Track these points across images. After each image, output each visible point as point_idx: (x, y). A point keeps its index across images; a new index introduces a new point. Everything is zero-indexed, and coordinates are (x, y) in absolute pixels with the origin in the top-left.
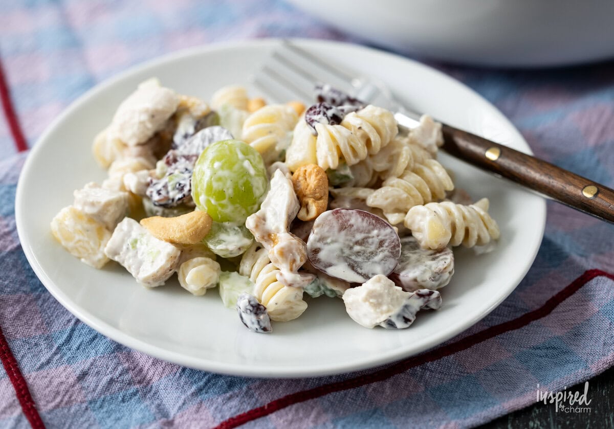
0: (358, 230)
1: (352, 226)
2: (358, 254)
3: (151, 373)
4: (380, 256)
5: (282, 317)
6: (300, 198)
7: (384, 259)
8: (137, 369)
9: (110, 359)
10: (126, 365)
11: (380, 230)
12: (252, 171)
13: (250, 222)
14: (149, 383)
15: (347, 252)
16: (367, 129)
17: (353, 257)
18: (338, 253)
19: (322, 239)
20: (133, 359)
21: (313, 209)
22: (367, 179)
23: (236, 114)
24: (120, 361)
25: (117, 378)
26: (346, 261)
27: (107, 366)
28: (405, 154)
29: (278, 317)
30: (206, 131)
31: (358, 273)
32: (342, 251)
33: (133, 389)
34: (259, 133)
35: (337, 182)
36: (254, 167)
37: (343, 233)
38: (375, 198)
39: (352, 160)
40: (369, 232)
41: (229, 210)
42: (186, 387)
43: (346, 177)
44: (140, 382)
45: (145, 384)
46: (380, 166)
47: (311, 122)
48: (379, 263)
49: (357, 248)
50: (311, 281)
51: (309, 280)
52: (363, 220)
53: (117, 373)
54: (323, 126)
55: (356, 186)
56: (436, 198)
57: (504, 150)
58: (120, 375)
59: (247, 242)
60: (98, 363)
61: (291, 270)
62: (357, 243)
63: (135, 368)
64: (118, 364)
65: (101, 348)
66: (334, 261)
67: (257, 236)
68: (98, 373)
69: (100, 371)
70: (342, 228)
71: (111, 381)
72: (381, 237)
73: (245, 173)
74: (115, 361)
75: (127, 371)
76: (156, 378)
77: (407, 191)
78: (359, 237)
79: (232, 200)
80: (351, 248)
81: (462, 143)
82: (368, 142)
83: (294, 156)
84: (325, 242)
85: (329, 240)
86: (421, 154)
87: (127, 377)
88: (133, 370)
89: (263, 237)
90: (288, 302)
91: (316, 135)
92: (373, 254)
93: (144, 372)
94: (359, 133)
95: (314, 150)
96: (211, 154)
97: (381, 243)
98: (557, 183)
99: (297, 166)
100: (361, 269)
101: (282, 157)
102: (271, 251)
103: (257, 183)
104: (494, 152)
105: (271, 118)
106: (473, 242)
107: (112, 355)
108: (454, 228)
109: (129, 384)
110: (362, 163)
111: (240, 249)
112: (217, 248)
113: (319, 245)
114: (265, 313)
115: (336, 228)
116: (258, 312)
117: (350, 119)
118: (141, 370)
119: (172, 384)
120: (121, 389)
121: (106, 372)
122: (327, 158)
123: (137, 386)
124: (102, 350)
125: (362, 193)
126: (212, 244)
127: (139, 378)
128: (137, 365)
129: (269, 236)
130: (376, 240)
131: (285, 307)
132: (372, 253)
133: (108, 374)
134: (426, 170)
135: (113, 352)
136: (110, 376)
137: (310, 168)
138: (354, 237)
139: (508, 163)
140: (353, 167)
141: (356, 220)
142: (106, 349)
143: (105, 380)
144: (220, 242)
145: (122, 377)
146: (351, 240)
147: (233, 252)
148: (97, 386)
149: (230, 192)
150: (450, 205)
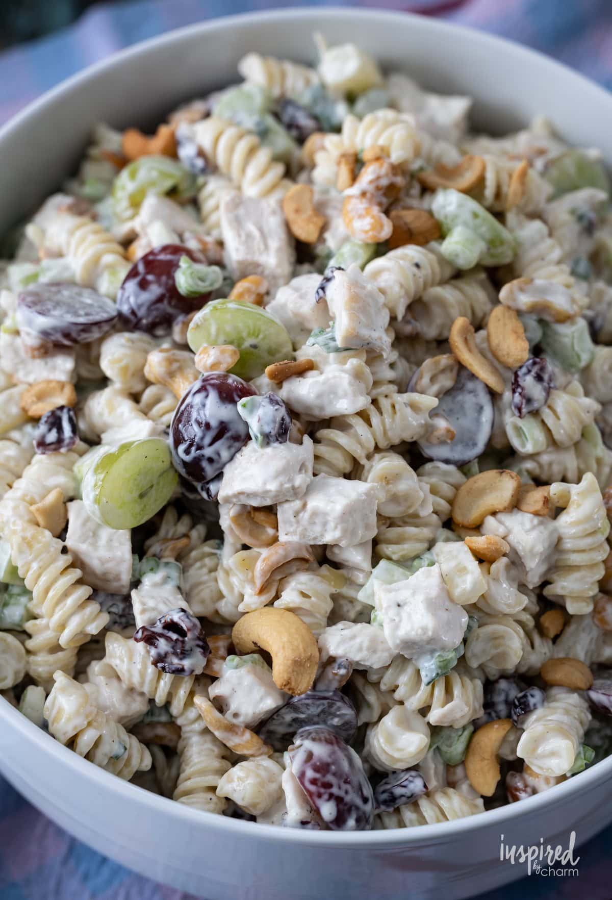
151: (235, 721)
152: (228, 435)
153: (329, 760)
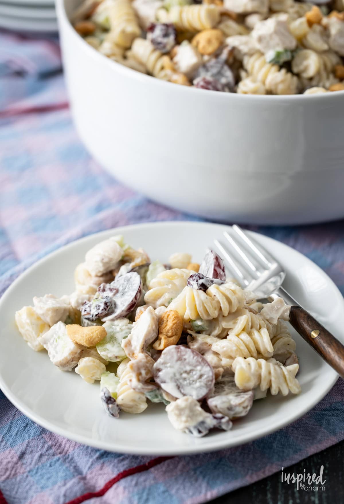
0: (189, 364)
1: (185, 359)
2: (185, 379)
3: (67, 446)
4: (198, 384)
5: (130, 410)
7: (200, 387)
8: (58, 445)
9: (39, 440)
10: (50, 443)
11: (202, 367)
14: (66, 453)
15: (178, 376)
17: (181, 381)
18: (171, 375)
19: (164, 363)
20: (54, 437)
24: (45, 440)
25: (45, 453)
26: (176, 382)
27: (37, 445)
29: (128, 409)
31: (181, 392)
32: (175, 375)
33: (56, 457)
37: (179, 362)
40: (196, 366)
42: (92, 454)
44: (60, 453)
45: (64, 454)
48: (197, 389)
49: (184, 375)
50: (150, 390)
51: (149, 389)
52: (194, 357)
53: (45, 449)
58: (47, 451)
60: (31, 444)
61: (139, 380)
62: (186, 372)
63: (56, 444)
64: (44, 443)
65: (32, 432)
66: (167, 380)
68: (32, 452)
69: (33, 450)
70: (180, 359)
71: (41, 456)
72: (202, 372)
74: (42, 441)
75: (50, 447)
76: (71, 449)
78: (188, 368)
80: (181, 374)
84: (166, 365)
85: (169, 365)
87: (51, 451)
88: (55, 446)
89: (129, 355)
90: (134, 400)
93: (63, 446)
97: (201, 376)
100: (184, 390)
104: (316, 332)
107: (40, 437)
109: (54, 455)
111: (116, 357)
112: (102, 352)
113: (161, 367)
114: (114, 404)
115: (175, 358)
116: (109, 402)
118: (60, 445)
119: (83, 452)
120: (48, 459)
121: (37, 450)
123: (59, 456)
124: (32, 433)
126: (100, 350)
127: (59, 451)
128: (57, 441)
130: (198, 374)
131: (131, 403)
132: (193, 381)
133: (39, 451)
135: (40, 435)
136: (40, 453)
138: (185, 367)
141: (190, 356)
142: (35, 433)
143: (37, 455)
145: (48, 452)
146: (182, 369)
147: (111, 358)
148: (32, 461)
151: (177, 69)
153: (212, 82)
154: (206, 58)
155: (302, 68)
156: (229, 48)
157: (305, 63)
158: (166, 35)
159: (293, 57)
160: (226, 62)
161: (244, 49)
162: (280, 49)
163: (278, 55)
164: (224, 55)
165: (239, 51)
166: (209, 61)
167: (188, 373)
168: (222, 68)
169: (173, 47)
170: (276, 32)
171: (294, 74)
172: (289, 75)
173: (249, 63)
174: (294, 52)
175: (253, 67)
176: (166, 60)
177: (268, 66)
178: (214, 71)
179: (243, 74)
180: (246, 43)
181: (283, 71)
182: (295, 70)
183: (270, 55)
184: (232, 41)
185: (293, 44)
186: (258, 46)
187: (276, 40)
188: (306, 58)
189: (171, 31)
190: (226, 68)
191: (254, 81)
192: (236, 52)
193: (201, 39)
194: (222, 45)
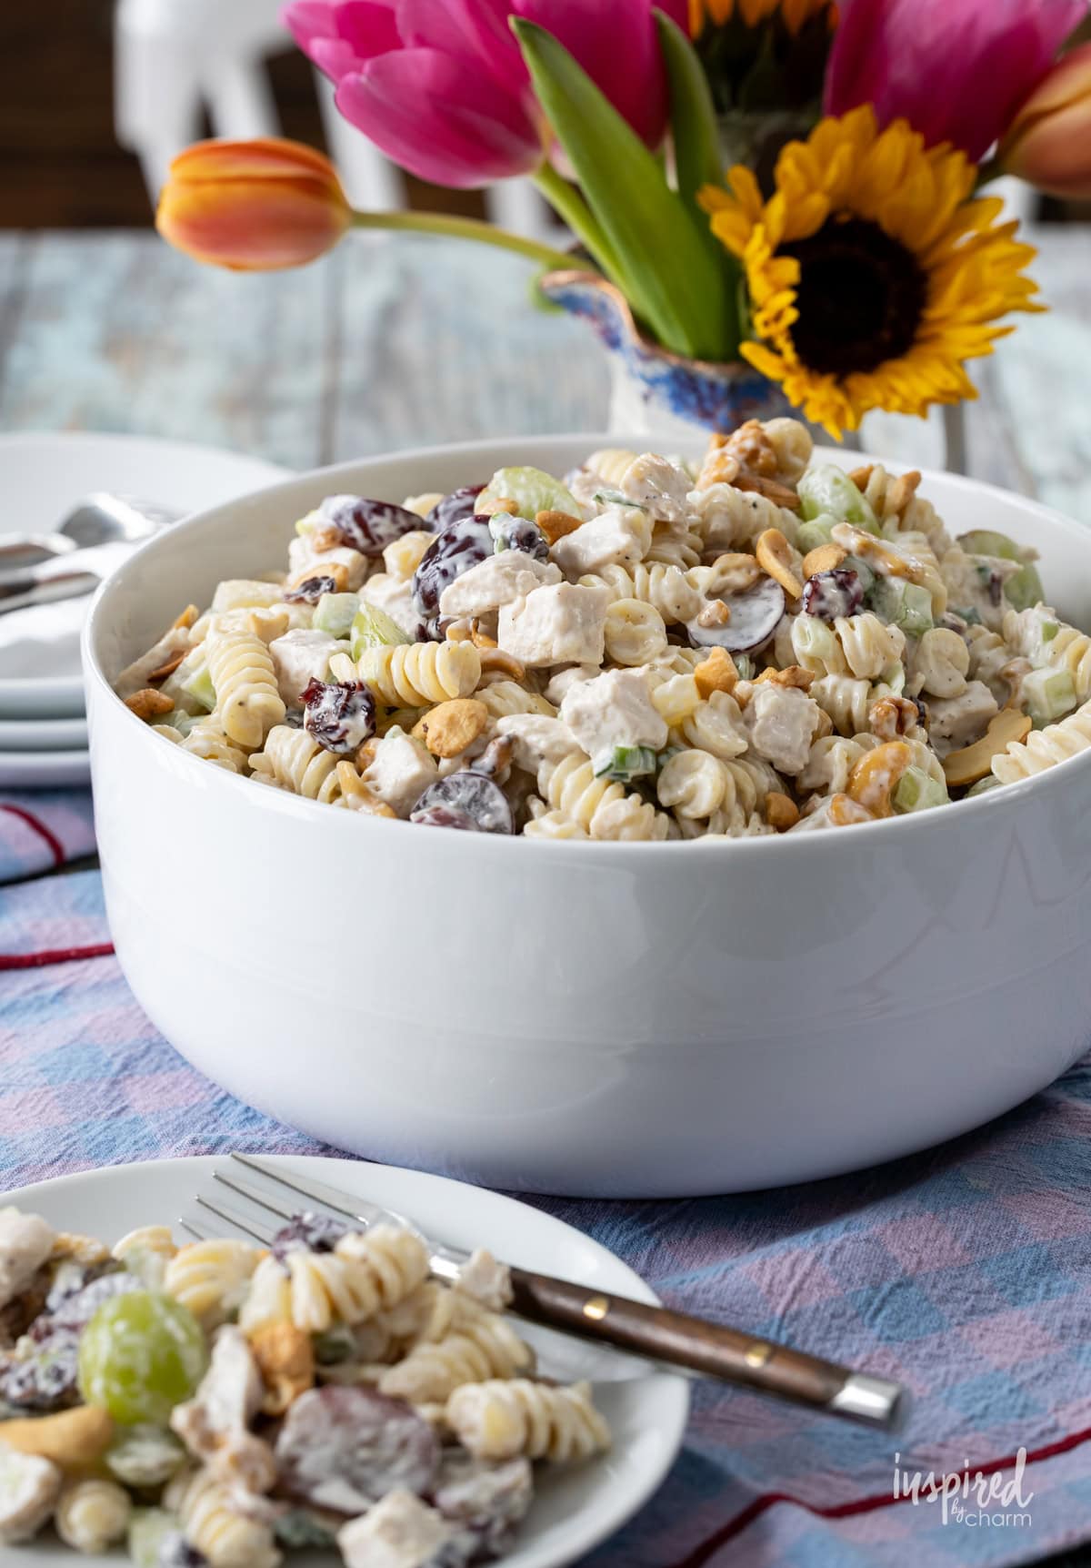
0: (367, 1423)
1: (353, 1416)
2: (365, 1463)
4: (402, 1465)
6: (266, 1378)
7: (411, 1471)
11: (400, 1422)
12: (180, 1336)
13: (180, 1418)
15: (346, 1461)
16: (376, 1260)
17: (357, 1469)
18: (331, 1462)
19: (303, 1440)
21: (287, 1390)
22: (379, 1348)
23: (154, 1259)
26: (344, 1475)
28: (443, 1305)
30: (102, 1284)
31: (364, 1495)
32: (336, 1458)
34: (194, 1279)
35: (329, 1354)
36: (186, 1328)
37: (339, 1427)
38: (394, 1380)
39: (353, 1315)
40: (382, 1425)
41: (143, 1402)
43: (342, 1346)
46: (402, 1325)
47: (280, 1257)
48: (401, 1476)
49: (364, 1454)
50: (284, 1513)
51: (282, 1511)
54: (300, 1258)
55: (362, 1361)
56: (497, 1374)
57: (616, 1303)
59: (173, 1455)
62: (363, 1445)
66: (324, 1477)
67: (192, 1441)
70: (336, 1420)
73: (167, 1339)
77: (449, 1364)
78: (366, 1434)
79: (149, 1383)
80: (354, 1454)
81: (545, 1296)
82: (379, 1285)
83: (253, 1314)
84: (308, 1444)
85: (314, 1442)
86: (471, 1308)
89: (202, 1443)
90: (248, 1550)
91: (289, 1278)
92: (390, 1462)
94: (363, 1270)
95: (288, 1301)
96: (110, 1310)
97: (403, 1444)
98: (704, 1349)
99: (258, 1329)
100: (369, 1486)
101: (233, 1317)
102: (218, 1462)
103: (191, 1355)
104: (597, 1306)
105: (215, 1256)
106: (564, 1450)
108: (529, 1423)
110: (370, 1322)
112: (125, 1465)
113: (297, 1451)
115: (326, 1421)
117: (349, 1246)
122: (309, 1312)
125: (370, 1372)
126: (114, 1460)
129: (211, 1441)
130: (395, 1439)
132: (389, 1460)
134: (481, 1333)
137: (281, 1329)
138: (358, 1433)
139: (622, 1323)
140: (356, 1328)
144: (126, 1454)
146: (352, 1441)
149: (143, 1368)
150: (524, 1386)
151: (373, 791)
152: (472, 549)
153: (456, 816)
154: (445, 763)
155: (680, 793)
156: (502, 740)
157: (688, 782)
158: (346, 711)
159: (659, 768)
160: (494, 775)
161: (538, 743)
162: (627, 743)
163: (623, 757)
164: (489, 759)
165: (528, 748)
166: (450, 772)
167: (372, 1443)
168: (484, 787)
169: (364, 741)
170: (617, 701)
171: (659, 807)
172: (649, 808)
173: (548, 779)
174: (662, 754)
175: (559, 791)
176: (345, 768)
177: (597, 783)
178: (463, 795)
179: (536, 806)
180: (543, 731)
181: (635, 798)
182: (664, 798)
183: (603, 757)
184: (508, 725)
185: (661, 736)
186: (573, 737)
187: (618, 720)
188: (690, 770)
189: (359, 700)
190: (492, 787)
191: (559, 821)
192: (518, 752)
193: (434, 721)
194: (483, 735)
